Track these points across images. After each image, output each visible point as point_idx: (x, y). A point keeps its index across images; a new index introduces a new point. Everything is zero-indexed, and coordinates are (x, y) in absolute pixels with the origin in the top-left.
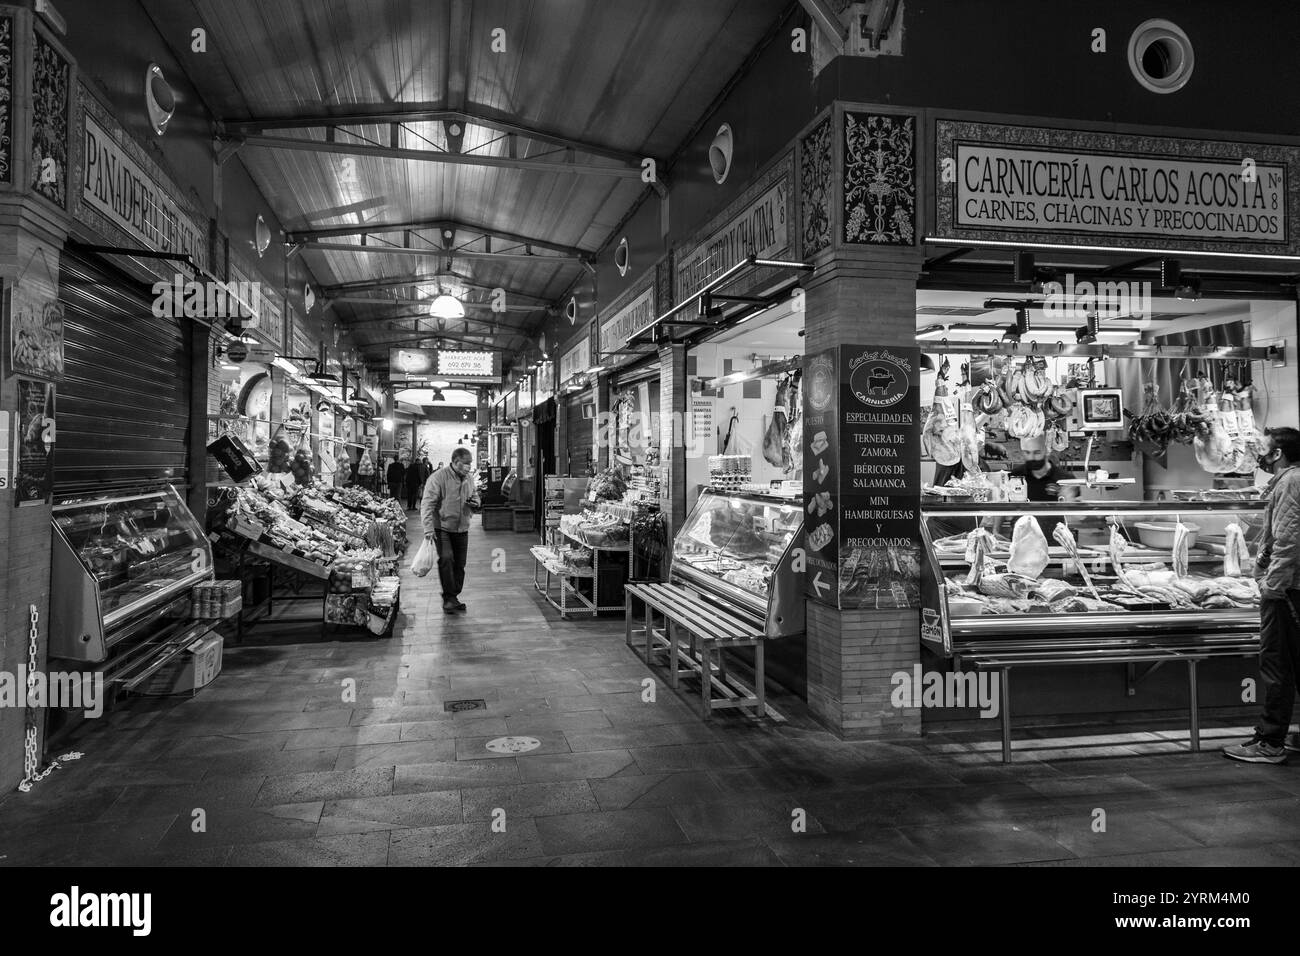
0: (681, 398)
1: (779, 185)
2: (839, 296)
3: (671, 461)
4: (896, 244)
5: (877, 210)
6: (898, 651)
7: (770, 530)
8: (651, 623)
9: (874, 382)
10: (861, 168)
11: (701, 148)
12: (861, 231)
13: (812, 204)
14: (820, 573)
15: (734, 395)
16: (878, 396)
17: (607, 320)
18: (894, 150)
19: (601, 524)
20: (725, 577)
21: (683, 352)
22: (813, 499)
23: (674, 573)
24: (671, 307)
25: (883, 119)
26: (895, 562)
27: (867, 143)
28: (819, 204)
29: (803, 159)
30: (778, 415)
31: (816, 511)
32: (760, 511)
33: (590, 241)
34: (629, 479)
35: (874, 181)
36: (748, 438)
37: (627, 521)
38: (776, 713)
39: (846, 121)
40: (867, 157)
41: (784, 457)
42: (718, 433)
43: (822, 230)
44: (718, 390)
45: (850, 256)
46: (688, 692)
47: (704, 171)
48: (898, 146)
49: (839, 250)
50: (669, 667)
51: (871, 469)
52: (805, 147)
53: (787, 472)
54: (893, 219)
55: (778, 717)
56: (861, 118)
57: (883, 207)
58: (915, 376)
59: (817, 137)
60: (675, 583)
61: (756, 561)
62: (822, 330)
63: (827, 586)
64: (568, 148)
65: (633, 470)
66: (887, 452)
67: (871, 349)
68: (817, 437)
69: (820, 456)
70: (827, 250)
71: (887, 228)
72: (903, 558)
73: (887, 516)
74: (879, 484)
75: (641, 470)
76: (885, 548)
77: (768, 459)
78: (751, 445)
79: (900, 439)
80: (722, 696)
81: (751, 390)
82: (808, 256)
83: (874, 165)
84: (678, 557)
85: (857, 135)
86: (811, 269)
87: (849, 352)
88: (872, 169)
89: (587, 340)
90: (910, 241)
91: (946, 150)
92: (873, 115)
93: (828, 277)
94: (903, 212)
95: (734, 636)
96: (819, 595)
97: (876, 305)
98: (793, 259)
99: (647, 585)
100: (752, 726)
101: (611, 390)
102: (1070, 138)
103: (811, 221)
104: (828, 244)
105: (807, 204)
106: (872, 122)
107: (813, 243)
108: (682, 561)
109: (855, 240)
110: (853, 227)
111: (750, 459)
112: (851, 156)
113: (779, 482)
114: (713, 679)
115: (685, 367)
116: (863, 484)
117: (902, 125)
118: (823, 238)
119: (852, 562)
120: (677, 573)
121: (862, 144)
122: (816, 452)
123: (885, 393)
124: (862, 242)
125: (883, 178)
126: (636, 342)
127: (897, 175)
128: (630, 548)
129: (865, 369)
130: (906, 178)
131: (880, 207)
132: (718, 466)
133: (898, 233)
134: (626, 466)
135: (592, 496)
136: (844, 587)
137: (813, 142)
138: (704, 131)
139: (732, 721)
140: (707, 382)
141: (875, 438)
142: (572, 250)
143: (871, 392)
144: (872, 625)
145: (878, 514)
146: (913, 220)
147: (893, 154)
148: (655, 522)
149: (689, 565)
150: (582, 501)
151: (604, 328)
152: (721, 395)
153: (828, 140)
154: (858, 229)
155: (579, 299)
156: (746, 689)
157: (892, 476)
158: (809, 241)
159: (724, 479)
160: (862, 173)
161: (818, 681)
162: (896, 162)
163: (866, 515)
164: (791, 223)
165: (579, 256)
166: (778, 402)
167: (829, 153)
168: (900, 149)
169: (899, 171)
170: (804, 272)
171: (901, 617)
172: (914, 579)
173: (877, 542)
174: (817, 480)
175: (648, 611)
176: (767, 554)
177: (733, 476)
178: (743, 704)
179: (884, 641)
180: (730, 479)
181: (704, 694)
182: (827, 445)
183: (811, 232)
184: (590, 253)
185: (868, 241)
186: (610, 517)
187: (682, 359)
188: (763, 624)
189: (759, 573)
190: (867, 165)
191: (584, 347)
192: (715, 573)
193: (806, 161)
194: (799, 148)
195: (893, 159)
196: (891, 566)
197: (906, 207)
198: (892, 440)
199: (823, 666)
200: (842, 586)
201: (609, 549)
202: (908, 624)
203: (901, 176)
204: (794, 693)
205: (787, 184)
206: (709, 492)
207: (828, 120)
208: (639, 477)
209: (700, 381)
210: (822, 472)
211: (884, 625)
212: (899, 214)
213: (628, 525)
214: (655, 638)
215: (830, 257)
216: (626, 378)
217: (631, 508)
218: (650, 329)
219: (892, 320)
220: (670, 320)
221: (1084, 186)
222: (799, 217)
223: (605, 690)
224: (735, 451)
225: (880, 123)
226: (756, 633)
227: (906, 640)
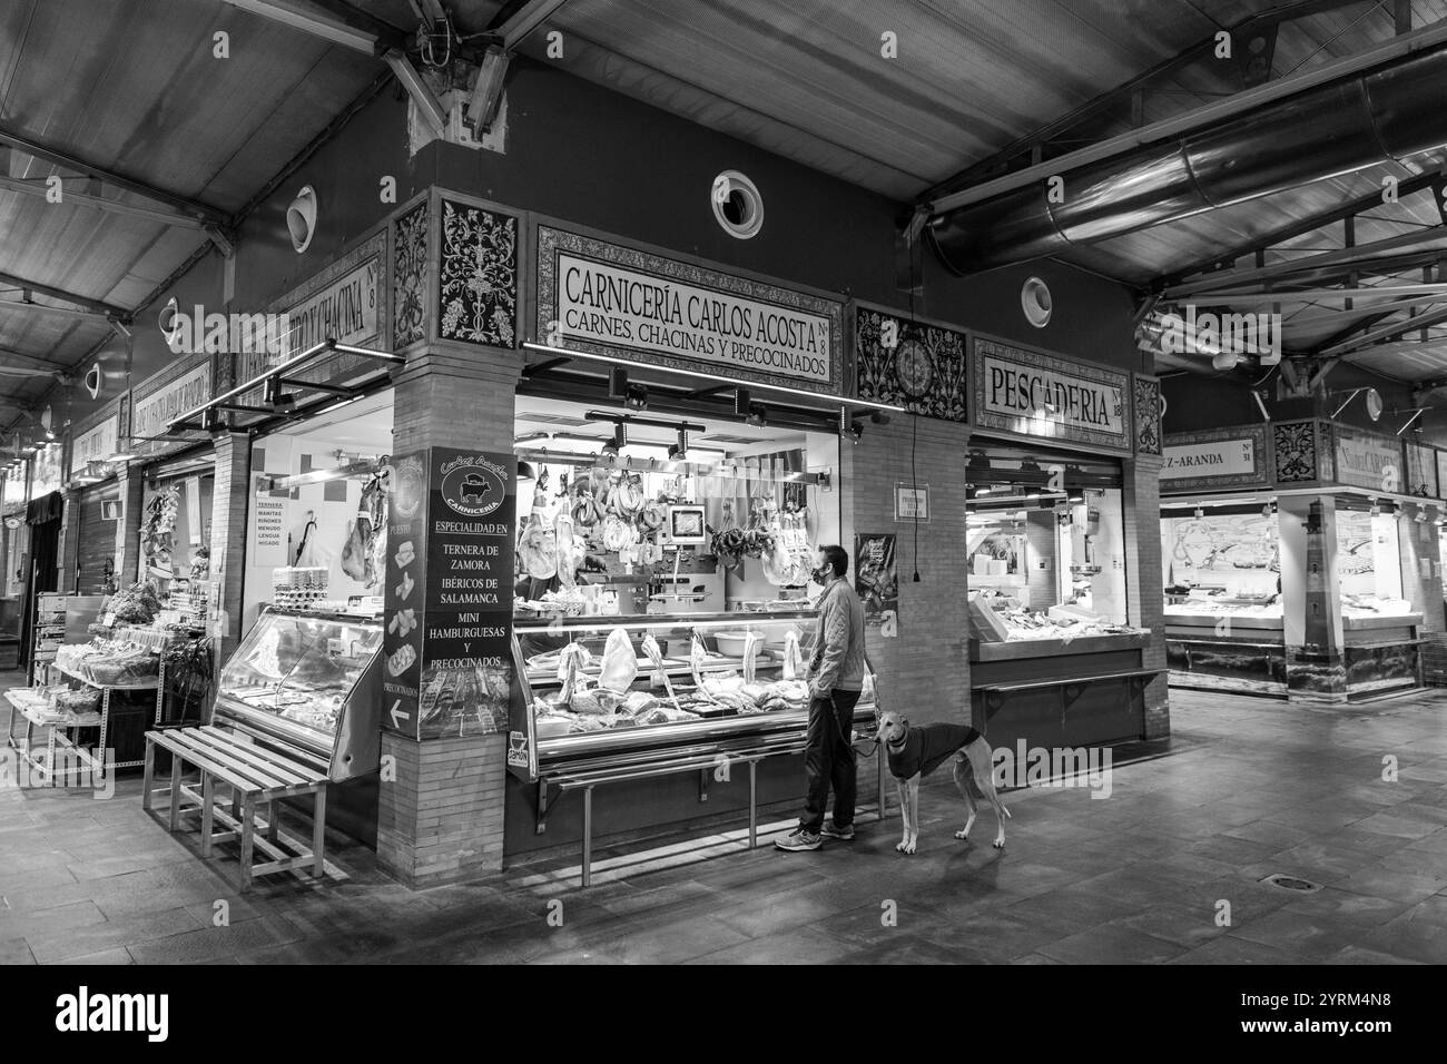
0: (242, 498)
1: (370, 265)
2: (432, 394)
3: (224, 573)
4: (495, 345)
5: (476, 308)
6: (482, 781)
7: (348, 654)
8: (180, 777)
9: (468, 490)
10: (459, 261)
11: (278, 207)
12: (459, 327)
13: (406, 292)
14: (399, 701)
15: (313, 497)
16: (472, 505)
17: (145, 397)
18: (495, 249)
19: (118, 655)
20: (284, 714)
21: (247, 443)
22: (395, 617)
23: (217, 712)
24: (233, 386)
25: (484, 214)
26: (483, 684)
27: (467, 236)
28: (413, 292)
29: (396, 241)
30: (361, 522)
31: (397, 630)
32: (336, 633)
33: (126, 295)
34: (166, 597)
35: (474, 277)
36: (327, 547)
37: (157, 650)
38: (338, 870)
39: (444, 209)
40: (466, 251)
41: (366, 570)
42: (290, 541)
43: (416, 321)
44: (292, 490)
45: (447, 352)
46: (223, 860)
47: (282, 234)
48: (499, 245)
49: (433, 344)
50: (200, 831)
51: (461, 583)
52: (399, 228)
53: (368, 587)
54: (493, 319)
55: (337, 873)
56: (461, 209)
57: (483, 305)
58: (511, 484)
59: (412, 221)
60: (218, 725)
61: (328, 692)
62: (412, 430)
63: (406, 716)
64: (91, 177)
65: (172, 585)
66: (480, 565)
67: (466, 454)
68: (403, 547)
69: (405, 568)
70: (420, 343)
71: (486, 328)
72: (492, 679)
73: (477, 634)
74: (469, 599)
75: (184, 585)
76: (472, 669)
77: (347, 572)
78: (330, 555)
79: (494, 551)
80: (270, 859)
81: (334, 492)
82: (400, 347)
83: (474, 260)
84: (226, 692)
85: (455, 225)
86: (403, 362)
87: (440, 456)
88: (471, 263)
89: (114, 419)
90: (510, 345)
91: (547, 256)
92: (474, 209)
93: (421, 372)
94: (503, 313)
95: (287, 783)
96: (397, 726)
97: (472, 407)
98: (383, 348)
99: (179, 730)
100: (305, 890)
101: (146, 484)
102: (663, 264)
103: (404, 310)
104: (421, 337)
105: (399, 291)
106: (472, 215)
107: (405, 334)
108: (230, 697)
109: (451, 336)
110: (450, 322)
111: (326, 572)
112: (449, 247)
113: (359, 598)
114: (258, 840)
115: (249, 461)
116: (451, 599)
117: (504, 224)
118: (417, 330)
119: (436, 687)
120: (222, 712)
121: (461, 236)
122: (401, 565)
123: (479, 501)
124: (459, 339)
125: (483, 276)
126: (179, 427)
127: (498, 274)
128: (159, 684)
129: (458, 475)
130: (507, 279)
131: (479, 305)
132: (285, 581)
133: (498, 334)
134: (162, 581)
135: (109, 620)
136: (424, 716)
137: (408, 225)
138: (282, 187)
139: (278, 888)
140: (276, 481)
141: (466, 550)
142: (97, 305)
143: (465, 500)
144: (454, 755)
145: (467, 633)
146: (513, 322)
147: (493, 252)
148: (197, 650)
149: (240, 701)
150: (93, 626)
151: (139, 407)
152: (296, 496)
153: (424, 225)
154: (455, 325)
155: (106, 366)
156: (302, 847)
157: (484, 591)
158: (401, 331)
159: (292, 596)
160: (461, 266)
161: (391, 827)
162: (497, 260)
163: (453, 633)
164: (382, 308)
165: (108, 312)
166: (362, 507)
167: (425, 239)
168: (502, 248)
169: (500, 270)
170: (395, 364)
171: (487, 743)
172: (502, 701)
173: (465, 663)
174: (400, 596)
175: (175, 763)
176: (342, 682)
177: (303, 591)
178: (296, 865)
179: (466, 772)
180: (300, 595)
181: (243, 860)
182: (413, 557)
183: (403, 321)
184: (125, 311)
185: (466, 339)
186: (133, 646)
187: (246, 451)
188: (326, 765)
189: (329, 704)
190: (466, 258)
191: (110, 428)
192: (272, 709)
193: (400, 244)
194: (393, 228)
195: (494, 257)
196: (479, 689)
197: (506, 308)
198: (486, 552)
199: (397, 807)
200: (423, 714)
201: (128, 687)
202: (494, 751)
203: (502, 276)
204: (363, 843)
205: (379, 265)
206: (273, 611)
207: (424, 204)
208: (181, 594)
209: (269, 478)
210: (407, 586)
211: (468, 754)
212: (499, 314)
213: (158, 655)
214: (184, 797)
215: (424, 351)
216: (168, 470)
217: (163, 634)
218: (201, 412)
219: (488, 425)
220: (231, 405)
221: (674, 312)
222: (391, 302)
223: (101, 874)
224: (311, 561)
225: (480, 217)
226: (317, 777)
227: (491, 768)
